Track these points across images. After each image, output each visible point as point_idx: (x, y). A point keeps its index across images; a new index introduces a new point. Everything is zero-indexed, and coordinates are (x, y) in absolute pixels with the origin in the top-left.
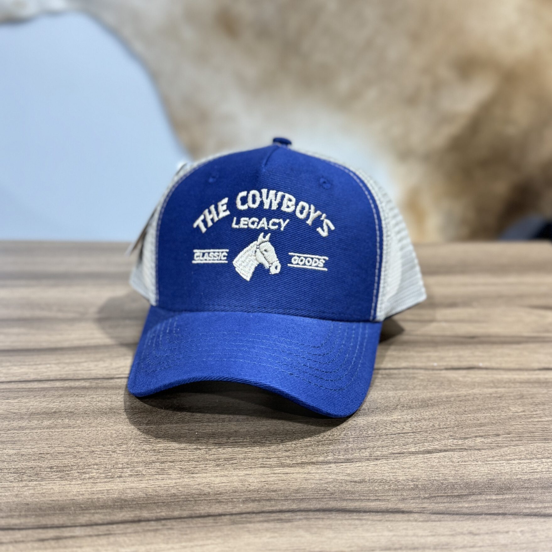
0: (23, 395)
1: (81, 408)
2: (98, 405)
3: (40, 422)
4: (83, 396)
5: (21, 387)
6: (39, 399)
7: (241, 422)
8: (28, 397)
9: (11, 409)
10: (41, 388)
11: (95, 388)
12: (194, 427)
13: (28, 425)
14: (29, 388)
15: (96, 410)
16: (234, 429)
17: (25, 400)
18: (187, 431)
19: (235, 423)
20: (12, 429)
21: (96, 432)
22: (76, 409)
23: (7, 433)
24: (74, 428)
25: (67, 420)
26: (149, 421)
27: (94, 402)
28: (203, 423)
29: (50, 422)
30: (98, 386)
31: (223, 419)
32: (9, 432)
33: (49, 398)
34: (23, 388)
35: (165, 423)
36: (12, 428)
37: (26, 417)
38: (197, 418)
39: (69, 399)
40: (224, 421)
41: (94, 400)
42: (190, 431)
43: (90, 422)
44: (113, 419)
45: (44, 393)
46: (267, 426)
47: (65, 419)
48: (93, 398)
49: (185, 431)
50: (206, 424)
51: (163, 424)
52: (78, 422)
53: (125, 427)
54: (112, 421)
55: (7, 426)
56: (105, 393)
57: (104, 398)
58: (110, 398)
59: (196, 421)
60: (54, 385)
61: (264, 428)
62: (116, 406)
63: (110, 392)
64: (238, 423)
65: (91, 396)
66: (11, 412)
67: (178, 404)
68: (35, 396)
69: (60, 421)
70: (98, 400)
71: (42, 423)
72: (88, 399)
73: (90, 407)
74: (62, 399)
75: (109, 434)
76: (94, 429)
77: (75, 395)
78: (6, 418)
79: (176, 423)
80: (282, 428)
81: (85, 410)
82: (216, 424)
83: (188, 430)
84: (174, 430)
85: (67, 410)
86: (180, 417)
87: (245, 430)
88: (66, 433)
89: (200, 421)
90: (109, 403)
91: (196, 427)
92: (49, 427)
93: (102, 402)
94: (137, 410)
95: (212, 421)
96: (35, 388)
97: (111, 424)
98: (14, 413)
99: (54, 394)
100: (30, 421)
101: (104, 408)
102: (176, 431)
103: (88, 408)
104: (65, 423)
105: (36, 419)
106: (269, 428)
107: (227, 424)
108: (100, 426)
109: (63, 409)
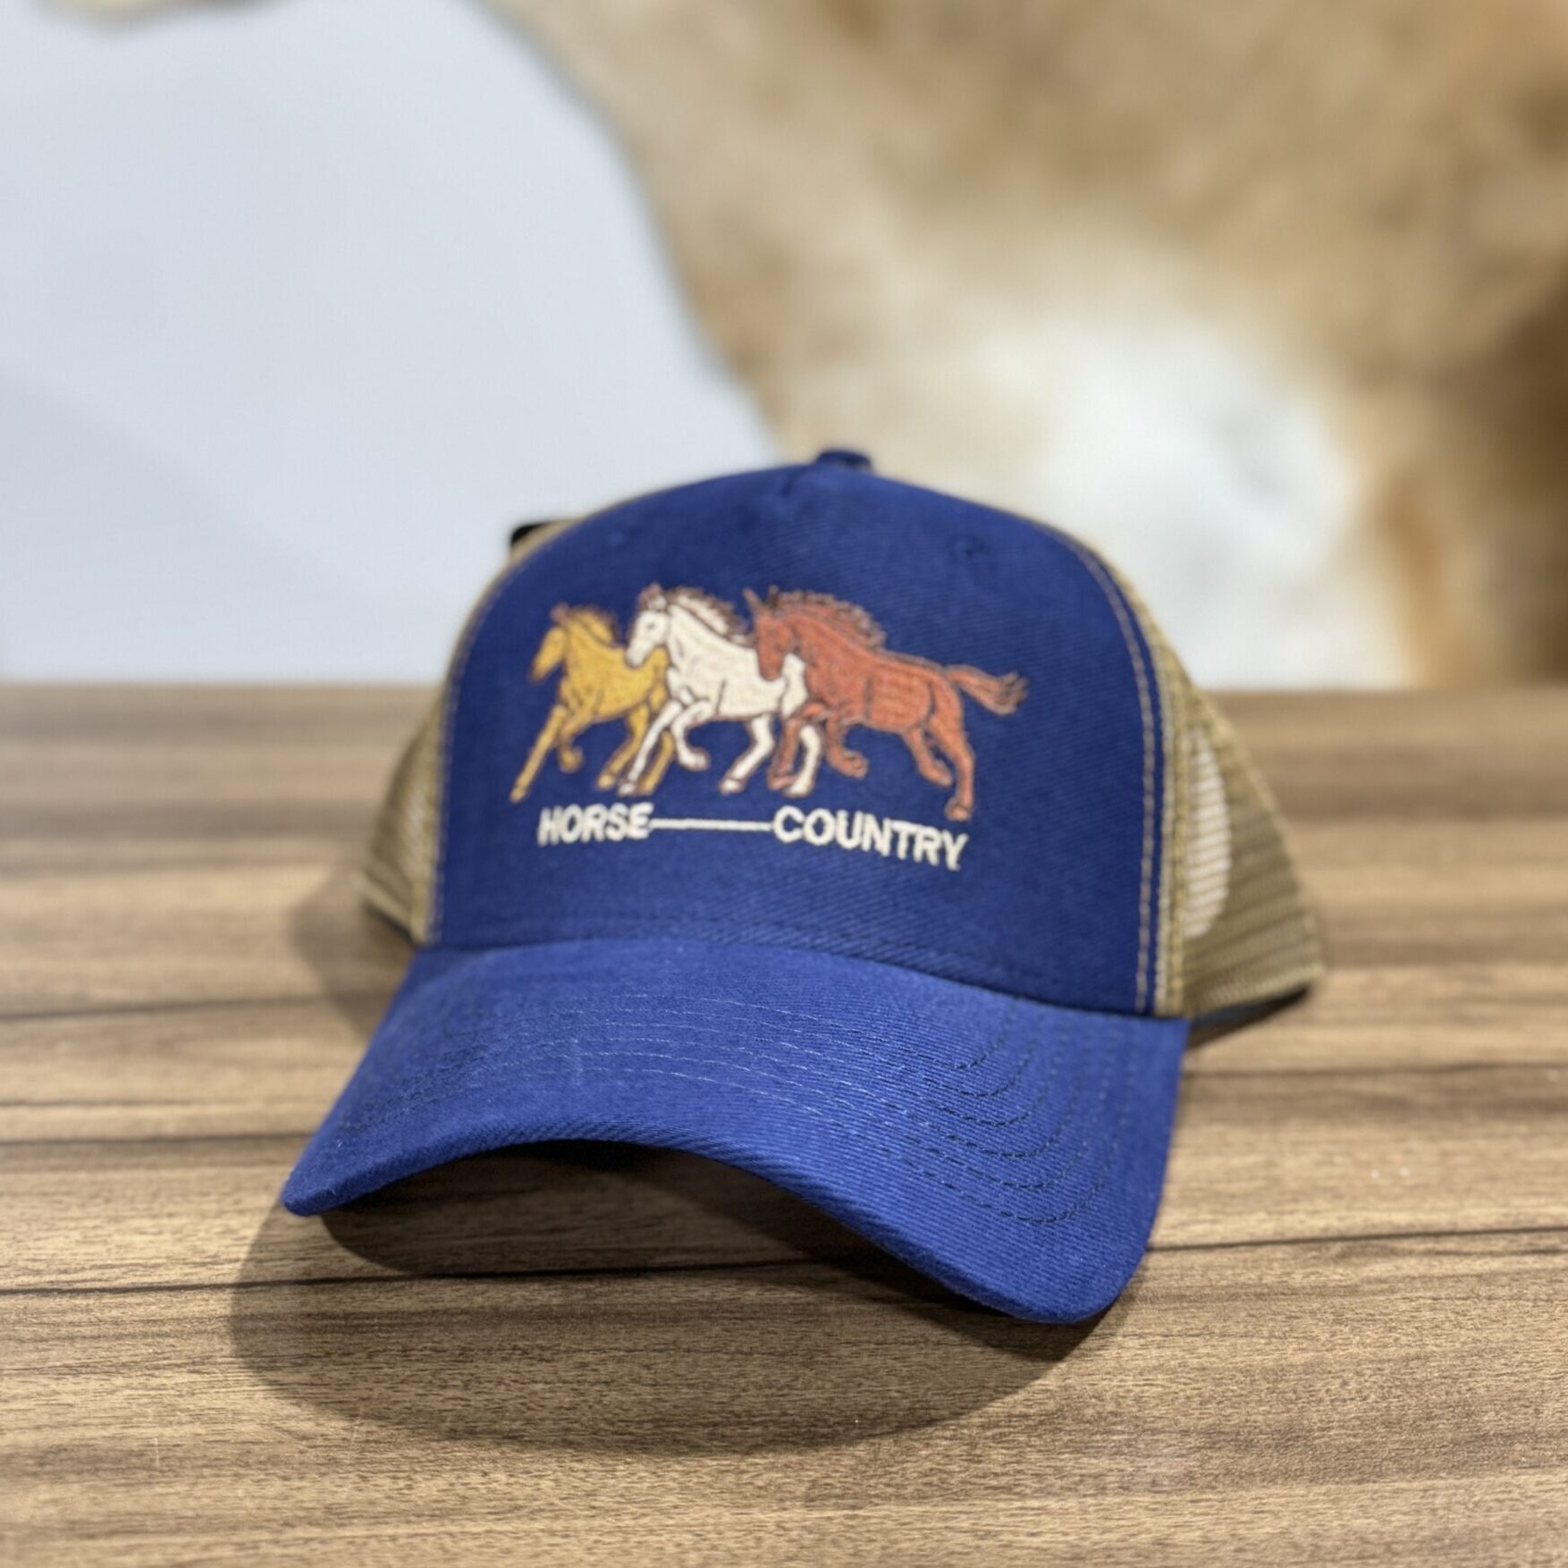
0: (327, 1348)
1: (545, 1414)
2: (606, 1400)
3: (402, 1484)
4: (547, 1355)
5: (314, 1311)
6: (387, 1370)
7: (1169, 1493)
8: (346, 1359)
9: (289, 1417)
10: (390, 1314)
11: (584, 1316)
12: (991, 1521)
13: (360, 1496)
14: (347, 1316)
15: (602, 1425)
16: (1148, 1531)
17: (334, 1374)
18: (970, 1540)
19: (1147, 1499)
20: (300, 1518)
21: (618, 1537)
22: (529, 1421)
23: (282, 1537)
24: (533, 1515)
25: (502, 1477)
26: (814, 1483)
27: (593, 1384)
28: (1022, 1496)
29: (441, 1483)
30: (596, 1307)
31: (1096, 1476)
32: (289, 1534)
33: (421, 1365)
34: (324, 1316)
35: (876, 1496)
36: (301, 1514)
37: (346, 1456)
38: (996, 1475)
39: (500, 1368)
40: (1102, 1490)
41: (591, 1377)
42: (982, 1538)
43: (588, 1487)
44: (676, 1475)
45: (404, 1340)
46: (1276, 1514)
47: (496, 1469)
48: (584, 1365)
49: (961, 1538)
50: (1035, 1503)
51: (868, 1499)
52: (546, 1484)
53: (728, 1517)
54: (672, 1484)
55: (278, 1504)
56: (628, 1345)
57: (627, 1367)
58: (648, 1367)
59: (995, 1488)
60: (435, 1301)
61: (1266, 1528)
62: (675, 1407)
63: (643, 1337)
64: (1160, 1498)
65: (578, 1358)
66: (289, 1432)
67: (906, 1403)
68: (370, 1356)
69: (475, 1479)
70: (603, 1378)
71: (410, 1487)
72: (566, 1368)
73: (578, 1413)
74: (469, 1369)
75: (671, 1549)
76: (609, 1523)
77: (515, 1348)
78: (273, 1460)
79: (921, 1498)
80: (1336, 1523)
81: (564, 1424)
82: (1072, 1503)
83: (973, 1532)
84: (916, 1535)
85: (497, 1427)
86: (928, 1465)
87: (1196, 1535)
88: (507, 1543)
89: (1007, 1489)
90: (647, 1394)
91: (1003, 1520)
92: (439, 1513)
93: (622, 1389)
94: (758, 1430)
95: (1055, 1490)
96: (370, 1316)
97: (672, 1499)
98: (304, 1438)
99: (439, 1347)
100: (364, 1478)
101: (631, 1414)
102: (926, 1537)
103: (571, 1415)
104: (493, 1491)
105: (384, 1468)
106: (1285, 1524)
107: (1119, 1505)
108: (631, 1508)
109: (480, 1419)
